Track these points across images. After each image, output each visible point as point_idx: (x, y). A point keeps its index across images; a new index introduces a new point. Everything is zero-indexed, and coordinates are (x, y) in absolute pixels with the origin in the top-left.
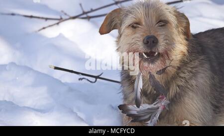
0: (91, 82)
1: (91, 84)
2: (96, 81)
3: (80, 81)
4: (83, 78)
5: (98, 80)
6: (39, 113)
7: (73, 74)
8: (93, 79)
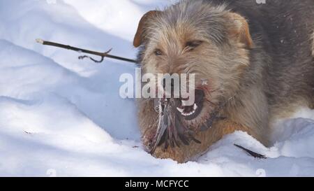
0: (96, 61)
1: (96, 63)
2: (102, 60)
3: (81, 60)
4: (85, 56)
5: (105, 58)
6: (23, 105)
7: (70, 50)
8: (99, 58)
